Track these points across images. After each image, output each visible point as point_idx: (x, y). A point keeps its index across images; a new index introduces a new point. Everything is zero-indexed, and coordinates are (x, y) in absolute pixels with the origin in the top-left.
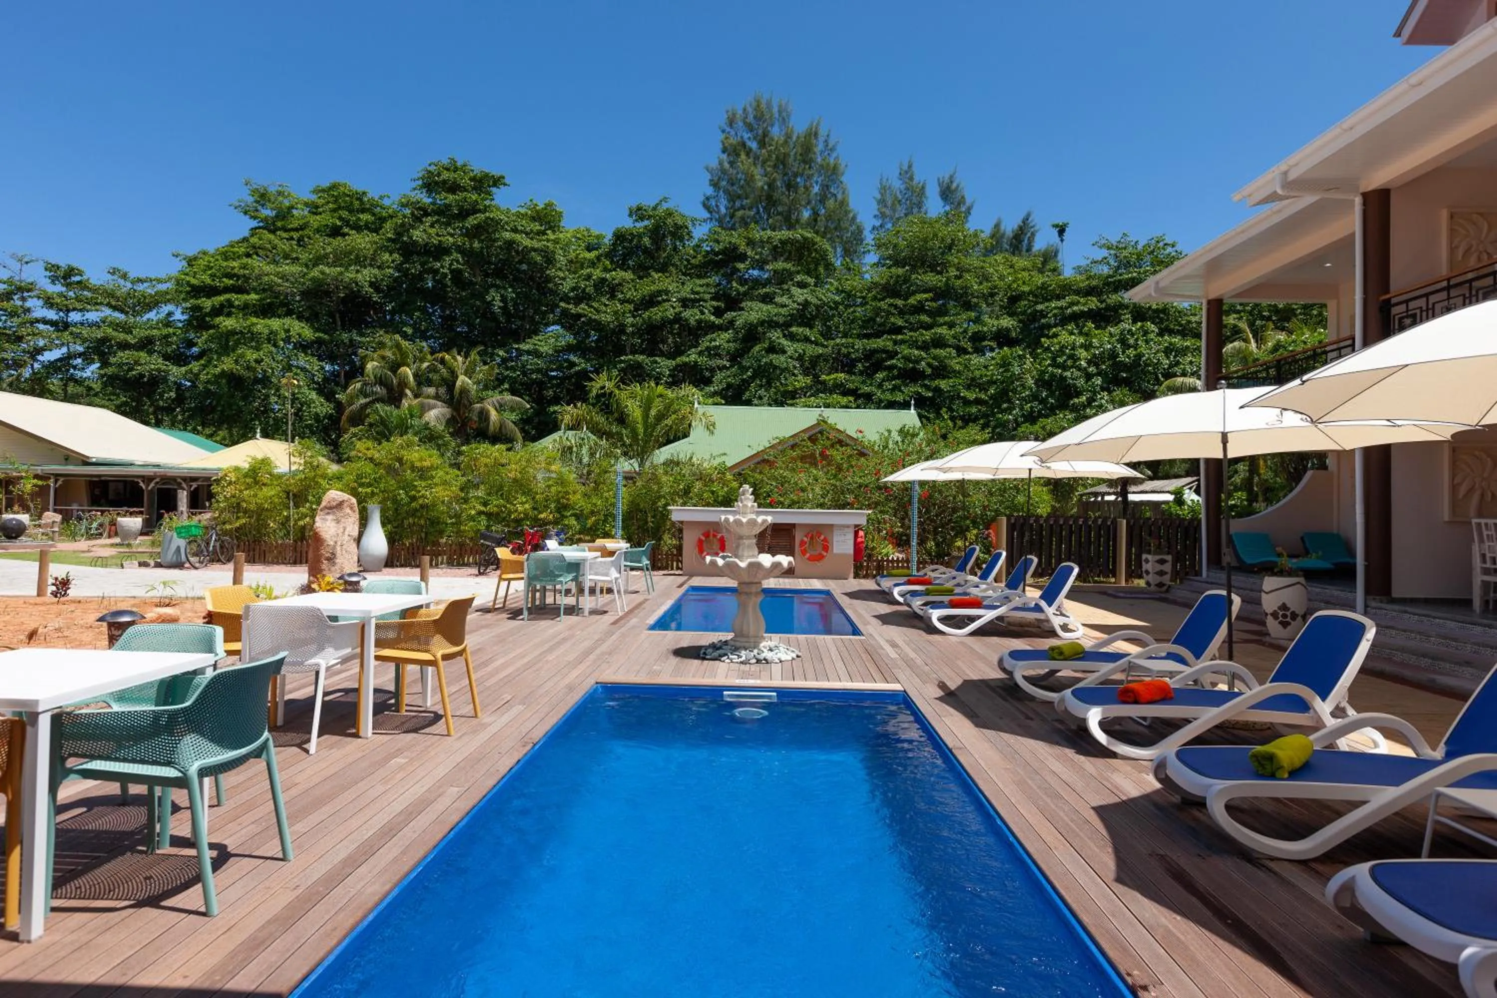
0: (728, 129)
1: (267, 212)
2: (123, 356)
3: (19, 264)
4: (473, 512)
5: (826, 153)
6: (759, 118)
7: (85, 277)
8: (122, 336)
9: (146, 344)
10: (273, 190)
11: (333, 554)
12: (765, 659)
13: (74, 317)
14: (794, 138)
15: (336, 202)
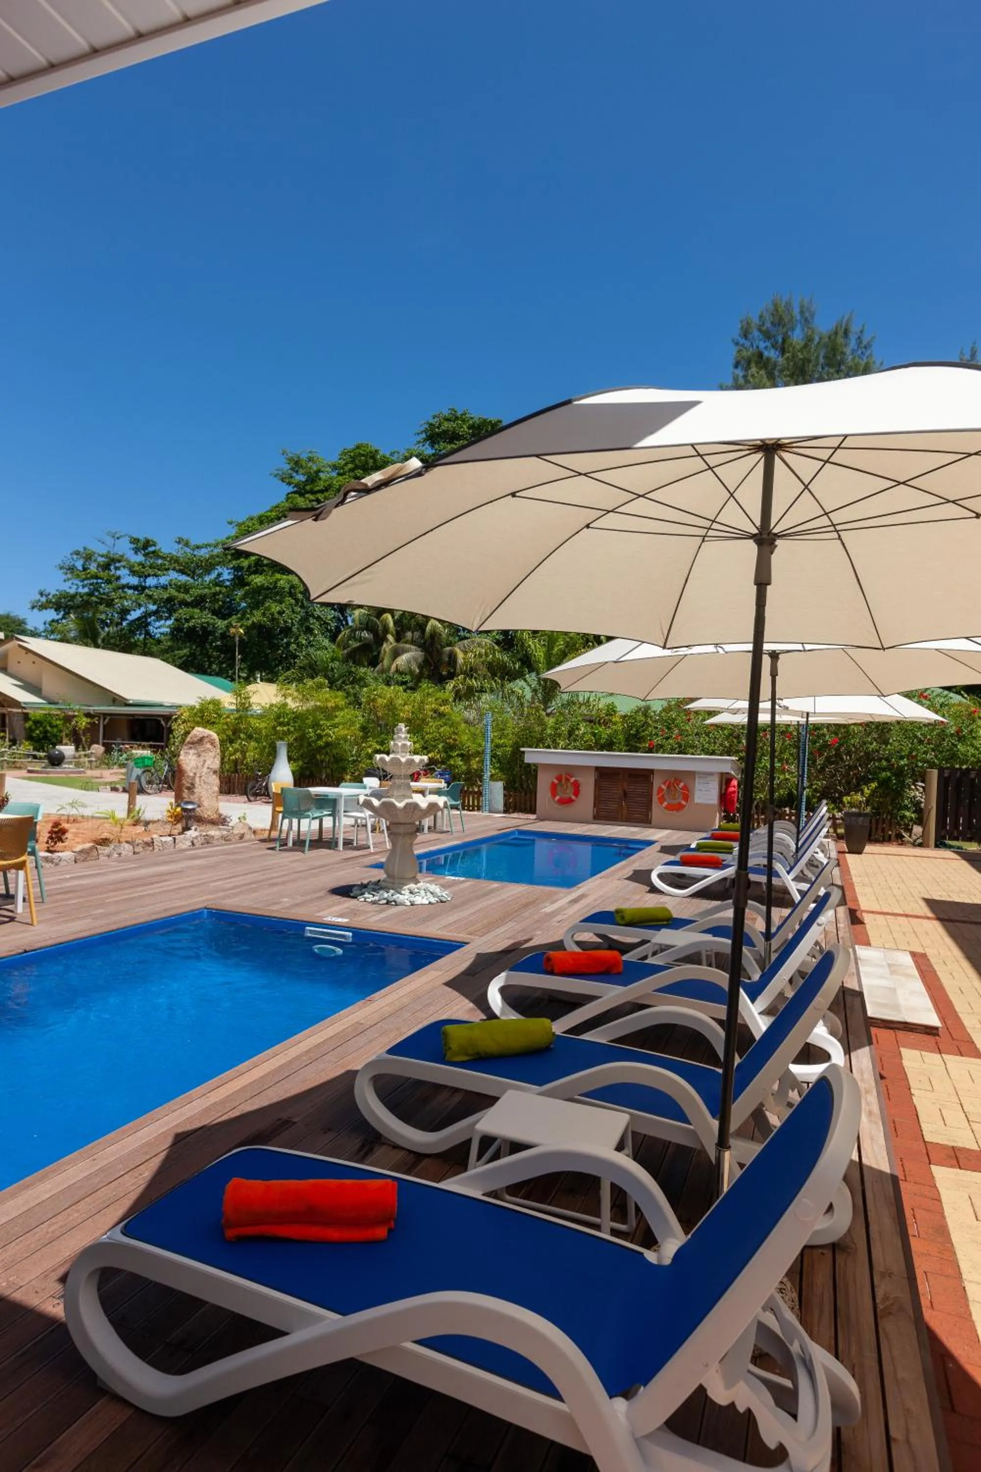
0: (742, 341)
1: (300, 478)
2: (183, 612)
3: (113, 540)
4: (370, 751)
5: (860, 352)
6: (779, 322)
7: (158, 548)
8: (182, 596)
9: (199, 602)
10: (304, 457)
11: (193, 784)
12: (395, 901)
13: (151, 581)
14: (817, 339)
15: (352, 462)
